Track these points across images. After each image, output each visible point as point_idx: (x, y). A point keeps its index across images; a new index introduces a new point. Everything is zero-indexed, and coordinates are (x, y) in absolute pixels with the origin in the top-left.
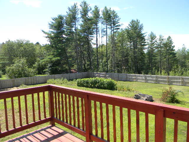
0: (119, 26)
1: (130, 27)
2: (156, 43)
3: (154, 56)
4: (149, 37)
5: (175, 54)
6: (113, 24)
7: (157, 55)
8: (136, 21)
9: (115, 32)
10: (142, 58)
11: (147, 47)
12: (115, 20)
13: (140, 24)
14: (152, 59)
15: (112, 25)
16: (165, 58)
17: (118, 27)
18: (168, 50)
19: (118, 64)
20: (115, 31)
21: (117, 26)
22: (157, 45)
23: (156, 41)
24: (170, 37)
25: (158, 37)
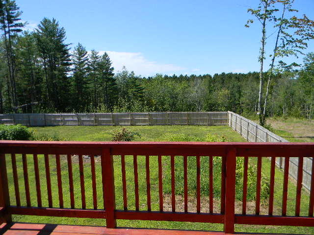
0: (21, 25)
1: (40, 31)
2: (86, 62)
3: (85, 83)
4: (76, 52)
5: (115, 80)
6: (8, 20)
7: (89, 82)
8: (52, 21)
9: (13, 37)
10: (65, 85)
11: (72, 67)
12: (13, 13)
13: (60, 27)
14: (81, 87)
15: (6, 22)
16: (101, 86)
17: (18, 28)
18: (105, 74)
19: (22, 95)
20: (12, 34)
21: (16, 25)
22: (88, 65)
23: (87, 60)
24: (106, 55)
25: (89, 53)
